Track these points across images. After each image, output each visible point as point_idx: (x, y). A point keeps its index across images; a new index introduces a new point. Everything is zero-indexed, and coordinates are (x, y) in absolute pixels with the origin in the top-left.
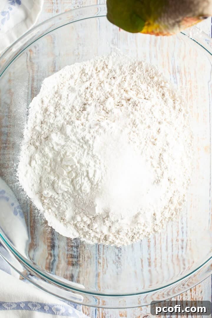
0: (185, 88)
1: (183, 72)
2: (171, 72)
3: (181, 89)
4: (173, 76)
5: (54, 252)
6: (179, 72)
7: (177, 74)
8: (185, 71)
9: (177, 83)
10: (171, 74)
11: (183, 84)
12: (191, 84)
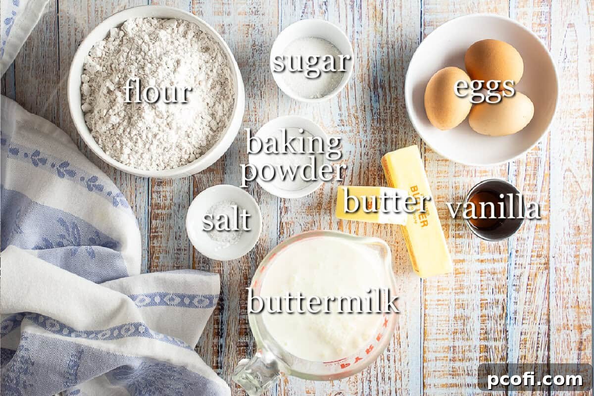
0: (389, 107)
1: (387, 86)
2: (372, 88)
3: (384, 110)
4: (374, 93)
5: (222, 317)
6: (383, 87)
7: (380, 90)
8: (390, 86)
9: (379, 102)
10: (372, 90)
11: (386, 103)
12: (397, 102)
